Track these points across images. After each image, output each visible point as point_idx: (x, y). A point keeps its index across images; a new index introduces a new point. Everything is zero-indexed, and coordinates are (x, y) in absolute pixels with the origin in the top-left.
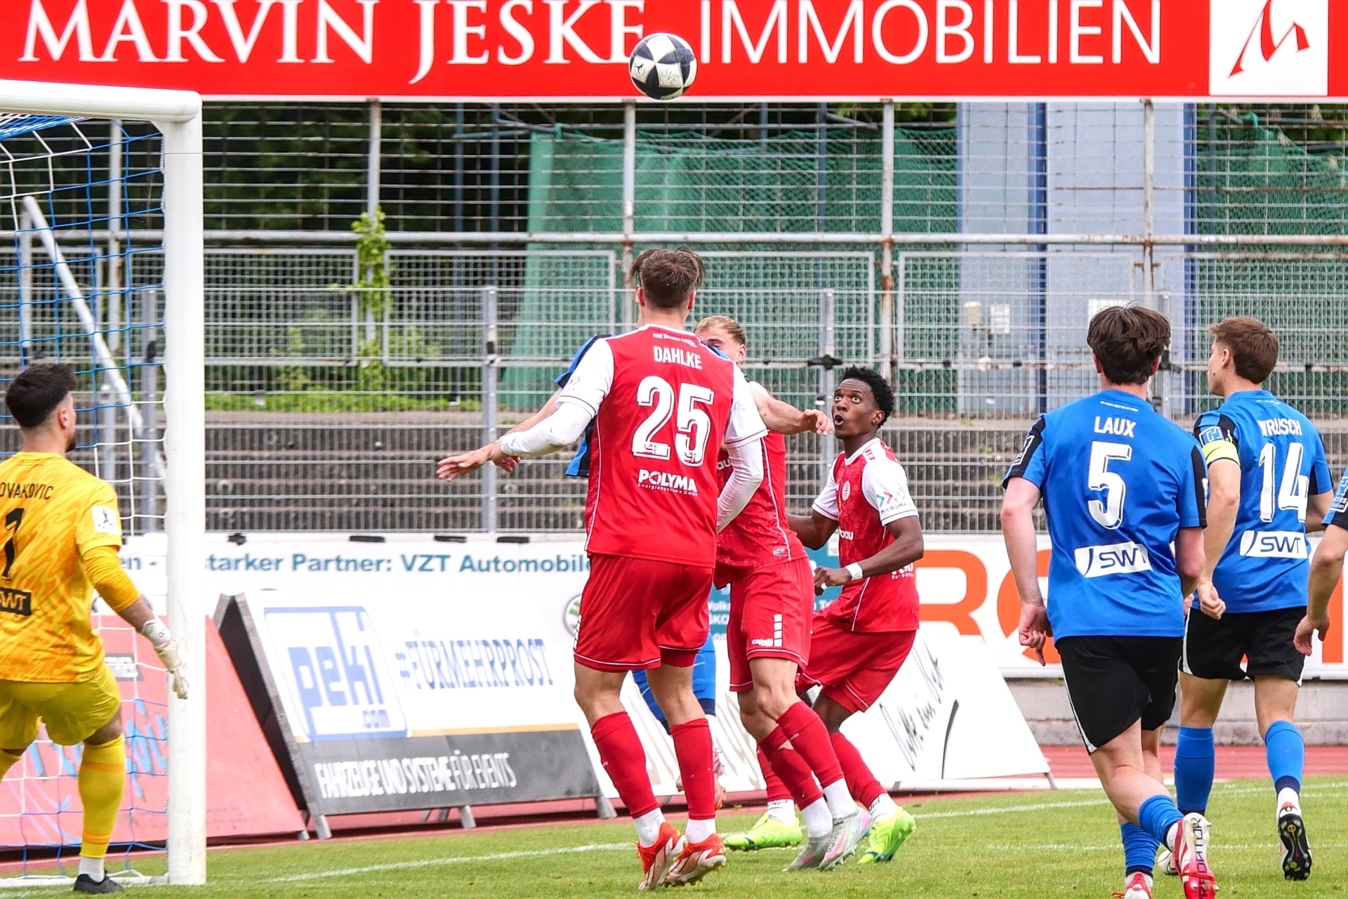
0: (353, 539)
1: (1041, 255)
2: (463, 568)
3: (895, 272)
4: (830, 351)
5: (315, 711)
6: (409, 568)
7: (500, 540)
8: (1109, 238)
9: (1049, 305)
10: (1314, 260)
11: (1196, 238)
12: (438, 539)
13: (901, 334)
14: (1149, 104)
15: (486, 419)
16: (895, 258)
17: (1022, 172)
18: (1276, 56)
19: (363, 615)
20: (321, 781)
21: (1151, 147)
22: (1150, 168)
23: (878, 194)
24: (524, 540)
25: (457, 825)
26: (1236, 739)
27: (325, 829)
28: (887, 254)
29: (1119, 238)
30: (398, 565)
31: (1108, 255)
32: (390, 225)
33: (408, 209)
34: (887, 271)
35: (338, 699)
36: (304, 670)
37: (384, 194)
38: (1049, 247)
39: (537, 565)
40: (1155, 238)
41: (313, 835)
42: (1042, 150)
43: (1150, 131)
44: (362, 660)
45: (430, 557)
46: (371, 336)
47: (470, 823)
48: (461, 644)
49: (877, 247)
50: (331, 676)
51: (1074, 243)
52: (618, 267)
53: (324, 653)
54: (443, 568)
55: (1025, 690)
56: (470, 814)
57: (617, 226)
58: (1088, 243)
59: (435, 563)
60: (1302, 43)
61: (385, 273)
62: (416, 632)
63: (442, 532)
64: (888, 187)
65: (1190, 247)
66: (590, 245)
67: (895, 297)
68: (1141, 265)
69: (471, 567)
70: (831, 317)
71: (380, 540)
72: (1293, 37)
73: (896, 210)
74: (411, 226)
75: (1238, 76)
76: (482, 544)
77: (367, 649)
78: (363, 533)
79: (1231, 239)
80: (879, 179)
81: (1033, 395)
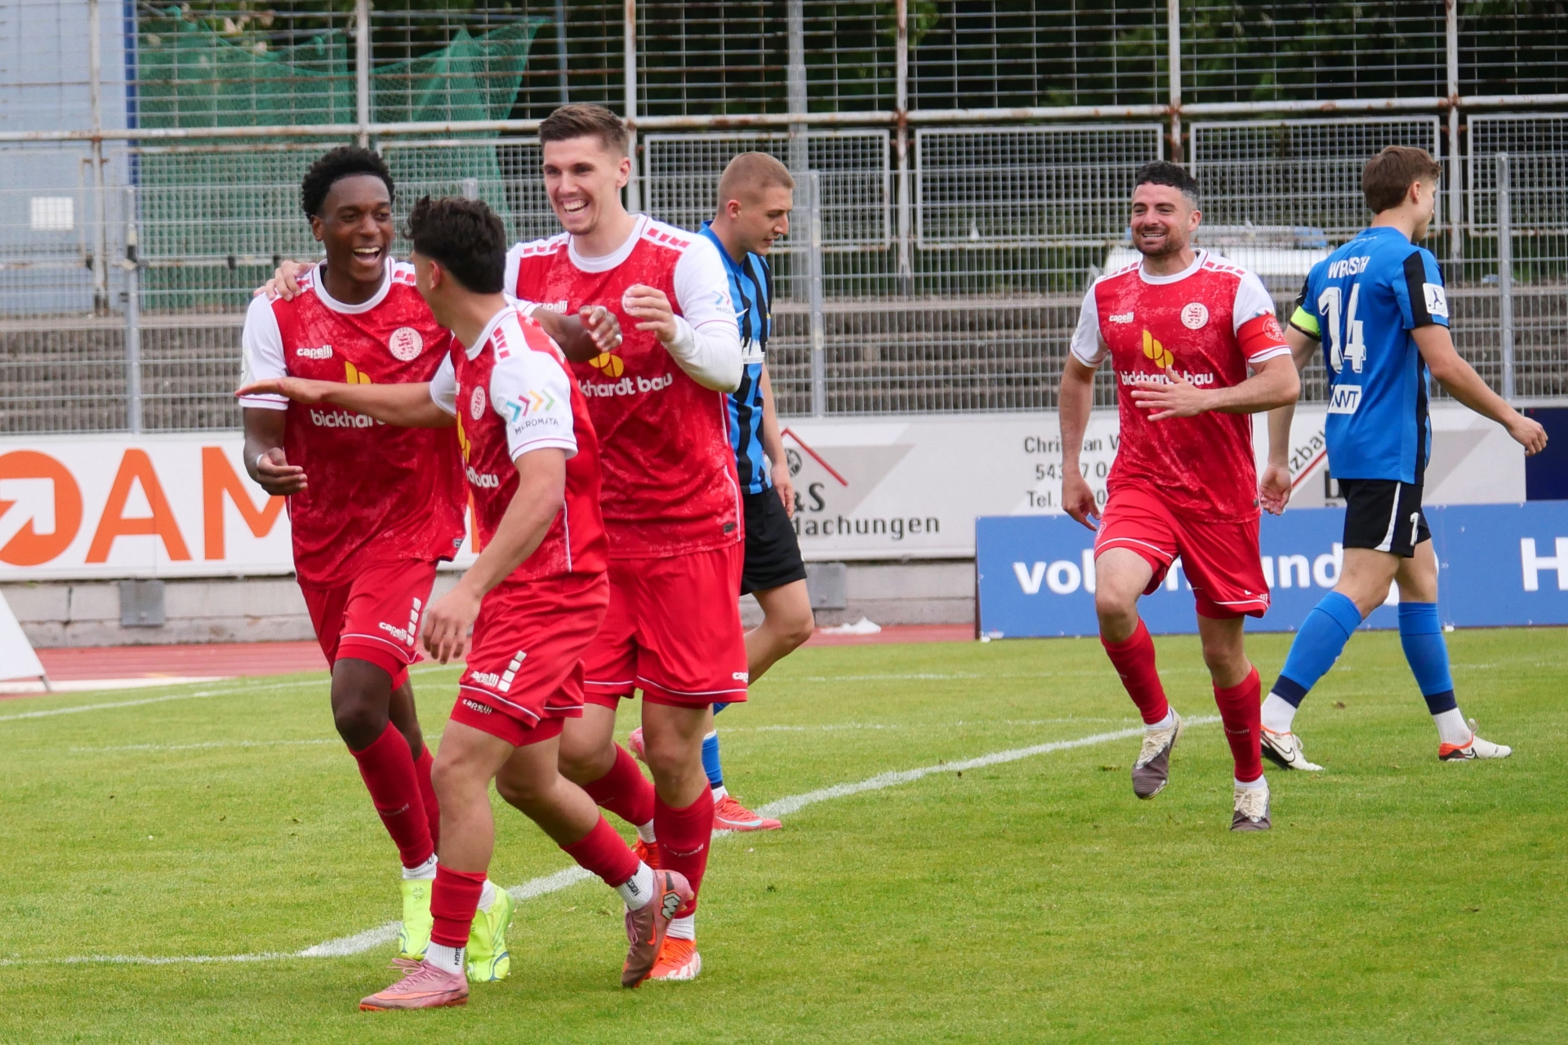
8: (56, 134)
10: (264, 151)
11: (141, 132)
21: (96, 41)
22: (97, 63)
26: (213, 637)
29: (67, 134)
31: (55, 152)
40: (103, 133)
43: (96, 26)
51: (21, 141)
55: (19, 593)
58: (36, 140)
65: (133, 142)
68: (88, 161)
79: (180, 132)
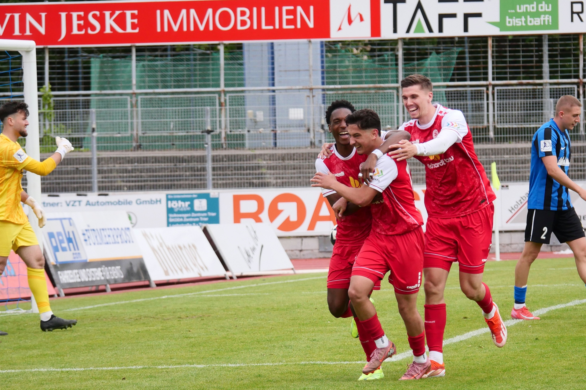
0: (49, 196)
1: (273, 94)
2: (87, 204)
3: (225, 100)
4: (209, 128)
5: (57, 254)
6: (68, 205)
7: (99, 195)
8: (298, 87)
9: (277, 111)
10: (368, 93)
11: (326, 87)
12: (78, 195)
13: (228, 122)
14: (310, 41)
15: (93, 154)
16: (225, 95)
17: (266, 66)
18: (353, 24)
19: (71, 221)
20: (60, 277)
21: (311, 56)
22: (311, 63)
23: (219, 75)
24: (106, 195)
25: (104, 291)
27: (62, 293)
28: (223, 95)
29: (301, 87)
30: (64, 204)
31: (297, 93)
32: (53, 89)
33: (59, 84)
34: (222, 100)
35: (64, 249)
36: (53, 240)
37: (50, 79)
38: (276, 91)
39: (112, 203)
40: (313, 87)
41: (59, 295)
42: (273, 58)
43: (311, 51)
44: (71, 236)
45: (75, 202)
46: (48, 127)
47: (109, 290)
48: (103, 230)
49: (219, 93)
50: (61, 242)
51: (286, 90)
52: (131, 102)
53: (59, 234)
54: (80, 205)
55: (285, 241)
56: (109, 287)
57: (130, 87)
58: (291, 89)
59: (77, 204)
60: (362, 19)
61: (52, 105)
62: (88, 226)
63: (79, 193)
64: (222, 72)
65: (323, 90)
66: (121, 94)
67: (226, 110)
68: (308, 96)
69: (89, 204)
70: (209, 116)
71: (58, 196)
72: (359, 17)
73: (225, 80)
74: (59, 90)
75: (340, 31)
76: (93, 196)
77: (73, 232)
78: (52, 194)
79: (339, 86)
80: (219, 69)
81: (272, 141)
